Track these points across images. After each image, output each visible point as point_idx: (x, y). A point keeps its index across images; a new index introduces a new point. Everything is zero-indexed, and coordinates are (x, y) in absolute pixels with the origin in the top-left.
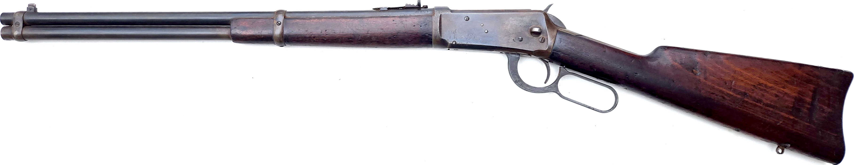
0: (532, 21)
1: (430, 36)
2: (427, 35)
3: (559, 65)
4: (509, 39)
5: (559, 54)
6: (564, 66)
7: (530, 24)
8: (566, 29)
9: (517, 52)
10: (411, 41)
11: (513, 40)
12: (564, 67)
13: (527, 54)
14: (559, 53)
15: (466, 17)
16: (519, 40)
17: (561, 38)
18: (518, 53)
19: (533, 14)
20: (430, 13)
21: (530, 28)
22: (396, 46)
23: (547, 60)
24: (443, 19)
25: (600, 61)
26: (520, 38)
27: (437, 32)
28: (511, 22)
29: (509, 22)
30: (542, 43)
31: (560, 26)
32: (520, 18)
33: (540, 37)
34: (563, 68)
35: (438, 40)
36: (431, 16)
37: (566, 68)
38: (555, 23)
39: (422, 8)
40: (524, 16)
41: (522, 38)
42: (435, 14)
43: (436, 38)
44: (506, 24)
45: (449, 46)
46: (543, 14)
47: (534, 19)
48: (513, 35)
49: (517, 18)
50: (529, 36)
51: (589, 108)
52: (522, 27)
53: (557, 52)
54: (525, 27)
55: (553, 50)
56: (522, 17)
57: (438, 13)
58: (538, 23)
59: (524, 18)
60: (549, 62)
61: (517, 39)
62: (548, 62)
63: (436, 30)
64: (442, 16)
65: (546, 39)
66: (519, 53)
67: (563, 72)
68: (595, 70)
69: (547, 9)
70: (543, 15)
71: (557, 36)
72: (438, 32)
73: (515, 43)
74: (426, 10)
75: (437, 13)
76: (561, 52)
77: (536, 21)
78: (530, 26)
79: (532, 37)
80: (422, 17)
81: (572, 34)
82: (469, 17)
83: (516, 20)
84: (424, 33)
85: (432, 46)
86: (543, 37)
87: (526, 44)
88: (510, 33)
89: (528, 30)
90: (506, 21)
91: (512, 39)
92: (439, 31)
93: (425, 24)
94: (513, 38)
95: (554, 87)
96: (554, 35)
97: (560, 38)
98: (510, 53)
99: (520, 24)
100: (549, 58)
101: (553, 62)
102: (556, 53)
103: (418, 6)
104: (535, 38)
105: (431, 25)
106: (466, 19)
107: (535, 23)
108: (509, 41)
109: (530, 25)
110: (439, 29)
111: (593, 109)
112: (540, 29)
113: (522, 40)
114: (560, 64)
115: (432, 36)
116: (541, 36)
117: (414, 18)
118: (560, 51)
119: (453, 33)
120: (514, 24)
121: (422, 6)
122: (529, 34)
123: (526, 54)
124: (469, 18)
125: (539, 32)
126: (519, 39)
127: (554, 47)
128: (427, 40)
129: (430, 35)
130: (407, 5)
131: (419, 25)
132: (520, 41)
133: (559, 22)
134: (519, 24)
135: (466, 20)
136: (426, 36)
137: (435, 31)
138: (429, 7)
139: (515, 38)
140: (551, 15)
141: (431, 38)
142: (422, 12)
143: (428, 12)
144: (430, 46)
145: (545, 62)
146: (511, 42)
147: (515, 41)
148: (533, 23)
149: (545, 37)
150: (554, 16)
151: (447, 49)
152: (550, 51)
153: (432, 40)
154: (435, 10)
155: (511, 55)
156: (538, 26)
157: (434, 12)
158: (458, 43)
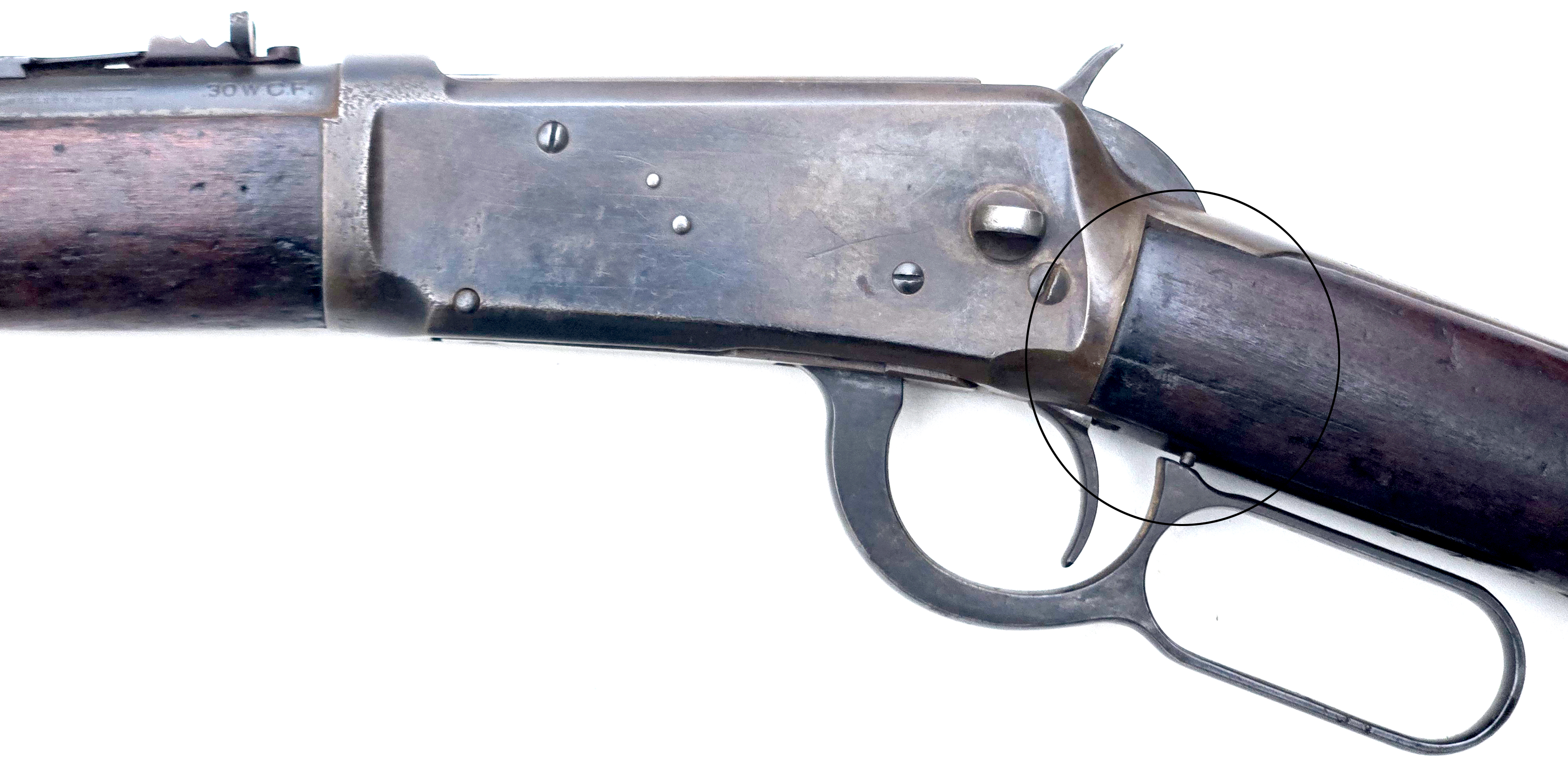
0: (986, 155)
1: (306, 255)
2: (287, 245)
3: (1152, 444)
4: (833, 275)
5: (1158, 377)
6: (1189, 455)
7: (971, 177)
8: (1202, 214)
9: (883, 364)
10: (179, 286)
11: (862, 281)
12: (1186, 461)
13: (954, 379)
14: (1157, 372)
15: (549, 128)
16: (898, 282)
17: (1167, 275)
18: (889, 368)
19: (996, 114)
20: (308, 102)
21: (972, 201)
22: (79, 315)
23: (1081, 415)
24: (388, 135)
25: (1415, 427)
26: (908, 269)
27: (354, 228)
28: (845, 164)
29: (833, 160)
30: (1047, 303)
31: (1165, 192)
32: (905, 139)
33: (1033, 265)
34: (1182, 463)
35: (361, 284)
36: (316, 119)
37: (1197, 467)
38: (1134, 173)
39: (263, 62)
40: (931, 127)
41: (919, 275)
42: (341, 110)
43: (345, 271)
44: (813, 172)
45: (433, 319)
46: (1056, 110)
47: (1000, 144)
48: (863, 248)
49: (887, 135)
50: (965, 258)
51: (1344, 720)
52: (917, 193)
53: (1145, 362)
54: (936, 194)
55: (1116, 348)
56: (919, 127)
57: (361, 101)
58: (1020, 168)
59: (934, 139)
60: (1094, 422)
61: (887, 276)
62: (1085, 430)
63: (344, 216)
64: (386, 122)
65: (1074, 281)
66: (899, 369)
67: (1178, 493)
68: (1385, 483)
69: (1084, 81)
70: (1057, 118)
71: (1143, 260)
72: (358, 229)
73: (871, 301)
74: (284, 80)
75: (355, 103)
76: (1167, 367)
77: (1010, 159)
78: (974, 191)
79: (984, 261)
80: (256, 128)
81: (1239, 247)
82: (569, 126)
83: (882, 148)
84: (268, 233)
85: (322, 319)
86: (1055, 266)
87: (946, 307)
88: (844, 233)
89: (957, 218)
90: (814, 154)
91: (854, 278)
92: (365, 222)
93: (275, 170)
94: (858, 273)
95: (1122, 590)
96: (1125, 252)
97: (1165, 269)
98: (843, 370)
99: (907, 178)
100: (1091, 402)
101: (1115, 428)
102: (1134, 372)
103: (232, 54)
104: (1003, 269)
105: (315, 180)
106: (545, 139)
107: (1003, 172)
108: (834, 291)
109: (969, 186)
110: (364, 207)
111: (1367, 729)
112: (1035, 215)
113: (922, 283)
114: (1163, 441)
115: (318, 251)
116: (1043, 257)
117: (201, 135)
118: (1160, 360)
119: (462, 233)
120: (863, 174)
121: (261, 52)
122: (962, 241)
123: (943, 377)
124: (565, 137)
125: (1028, 234)
126: (902, 276)
127: (1122, 327)
128: (286, 279)
129: (307, 250)
130: (157, 43)
131: (231, 178)
132: (908, 289)
133: (1159, 167)
134: (897, 174)
135: (548, 149)
136: (276, 253)
137: (338, 221)
138: (309, 61)
139: (876, 269)
140: (1109, 117)
141: (312, 266)
142: (262, 92)
143: (294, 93)
144: (307, 319)
145: (1072, 430)
146: (849, 299)
147: (875, 290)
148: (988, 169)
149: (1068, 265)
150: (1126, 128)
151: (428, 337)
152: (1097, 360)
153: (318, 278)
154: (343, 85)
155: (848, 385)
156: (1020, 189)
157: (341, 99)
158: (489, 302)
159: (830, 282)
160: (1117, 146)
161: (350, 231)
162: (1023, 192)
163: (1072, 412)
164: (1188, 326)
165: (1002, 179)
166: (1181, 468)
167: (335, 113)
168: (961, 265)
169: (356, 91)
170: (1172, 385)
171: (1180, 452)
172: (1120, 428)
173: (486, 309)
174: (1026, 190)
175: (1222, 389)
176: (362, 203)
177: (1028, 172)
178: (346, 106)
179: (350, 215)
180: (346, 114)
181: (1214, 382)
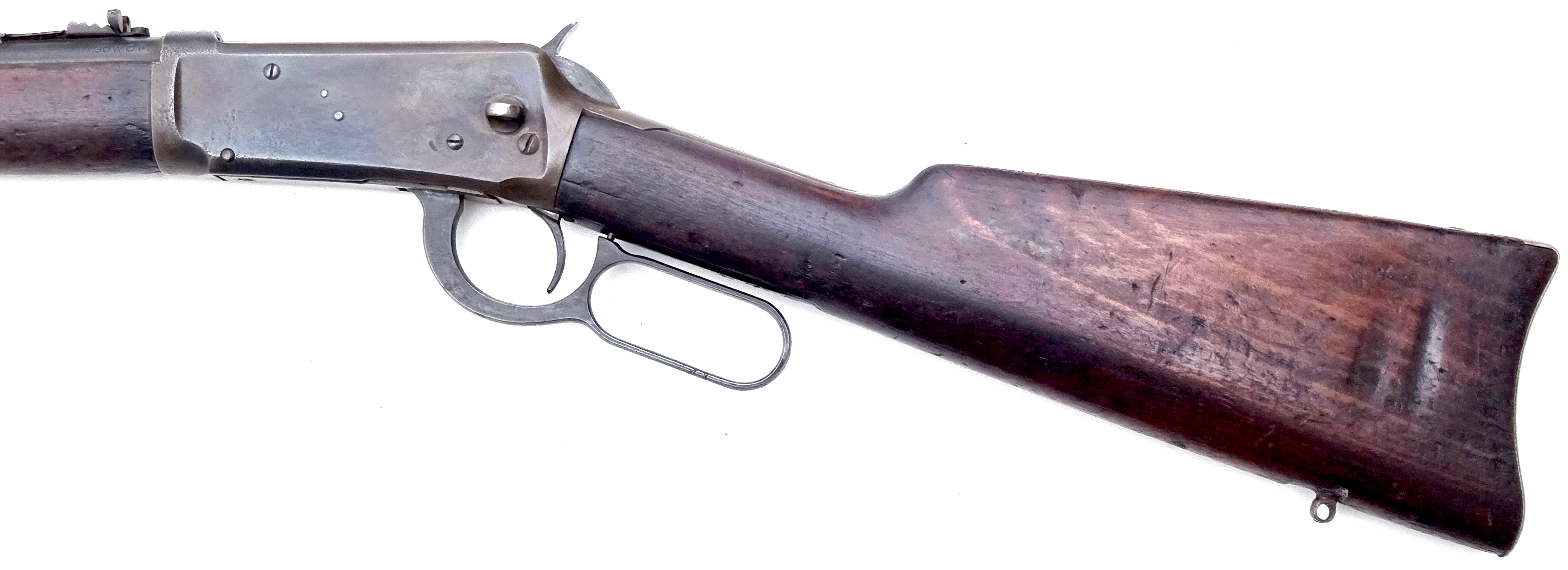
1: (144, 132)
2: (135, 128)
3: (597, 230)
4: (415, 140)
6: (611, 234)
7: (488, 90)
8: (615, 109)
9: (446, 186)
10: (78, 149)
11: (431, 144)
12: (610, 237)
13: (482, 194)
14: (585, 189)
15: (269, 67)
16: (450, 145)
17: (590, 139)
18: (449, 189)
19: (500, 58)
20: (145, 54)
21: (487, 102)
22: (28, 165)
23: (553, 214)
24: (185, 71)
25: (720, 216)
26: (457, 138)
27: (167, 118)
28: (423, 84)
29: (417, 82)
30: (527, 154)
31: (599, 99)
32: (452, 72)
33: (520, 135)
34: (608, 239)
35: (173, 148)
36: (149, 63)
37: (616, 240)
38: (582, 89)
39: (130, 36)
40: (467, 65)
41: (461, 140)
42: (161, 58)
43: (165, 141)
44: (406, 89)
45: (212, 165)
46: (538, 56)
47: (502, 74)
48: (432, 127)
49: (444, 70)
50: (484, 132)
51: (693, 371)
52: (456, 100)
53: (578, 184)
54: (468, 99)
55: (564, 177)
56: (459, 66)
57: (171, 53)
58: (511, 85)
59: (470, 71)
60: (561, 217)
61: (444, 141)
62: (555, 220)
63: (162, 112)
64: (184, 65)
65: (541, 142)
66: (462, 190)
67: (605, 254)
68: (707, 246)
69: (557, 41)
70: (539, 60)
71: (578, 132)
72: (170, 118)
73: (437, 153)
74: (139, 44)
75: (169, 54)
76: (591, 186)
77: (508, 81)
78: (482, 96)
79: (494, 133)
80: (117, 67)
81: (635, 126)
82: (280, 66)
83: (441, 76)
84: (123, 122)
85: (156, 167)
86: (532, 135)
87: (473, 157)
88: (421, 120)
89: (477, 110)
90: (406, 79)
91: (427, 142)
92: (174, 118)
93: (126, 89)
94: (429, 140)
95: (576, 304)
96: (568, 128)
97: (591, 135)
98: (429, 190)
99: (455, 91)
100: (557, 206)
101: (572, 220)
102: (574, 190)
103: (111, 31)
104: (504, 137)
105: (146, 94)
106: (268, 74)
107: (504, 87)
108: (417, 149)
109: (488, 95)
110: (172, 108)
111: (705, 376)
113: (461, 145)
114: (599, 227)
115: (151, 132)
116: (526, 130)
117: (89, 71)
118: (586, 182)
119: (225, 121)
120: (433, 89)
121: (129, 31)
122: (483, 123)
123: (476, 193)
124: (278, 72)
125: (512, 117)
126: (452, 142)
127: (566, 169)
128: (135, 146)
129: (144, 130)
130: (72, 26)
131: (103, 93)
132: (453, 149)
133: (595, 86)
134: (450, 89)
135: (270, 78)
136: (128, 131)
137: (159, 115)
138: (154, 34)
139: (438, 138)
140: (569, 60)
141: (146, 138)
142: (124, 51)
143: (139, 50)
144: (149, 167)
145: (547, 220)
146: (424, 153)
147: (438, 149)
148: (497, 86)
149: (539, 135)
150: (577, 65)
151: (211, 175)
152: (554, 183)
153: (150, 144)
154: (163, 46)
155: (431, 198)
156: (514, 96)
157: (161, 52)
158: (239, 156)
159: (415, 144)
160: (573, 75)
161: (166, 120)
162: (515, 98)
163: (548, 212)
164: (601, 165)
165: (505, 91)
166: (607, 241)
167: (158, 60)
168: (482, 135)
169: (169, 49)
170: (593, 195)
171: (607, 234)
172: (576, 221)
173: (237, 159)
174: (518, 97)
175: (620, 197)
176: (171, 105)
177: (518, 87)
178: (163, 56)
179: (165, 111)
180: (163, 60)
181: (614, 195)
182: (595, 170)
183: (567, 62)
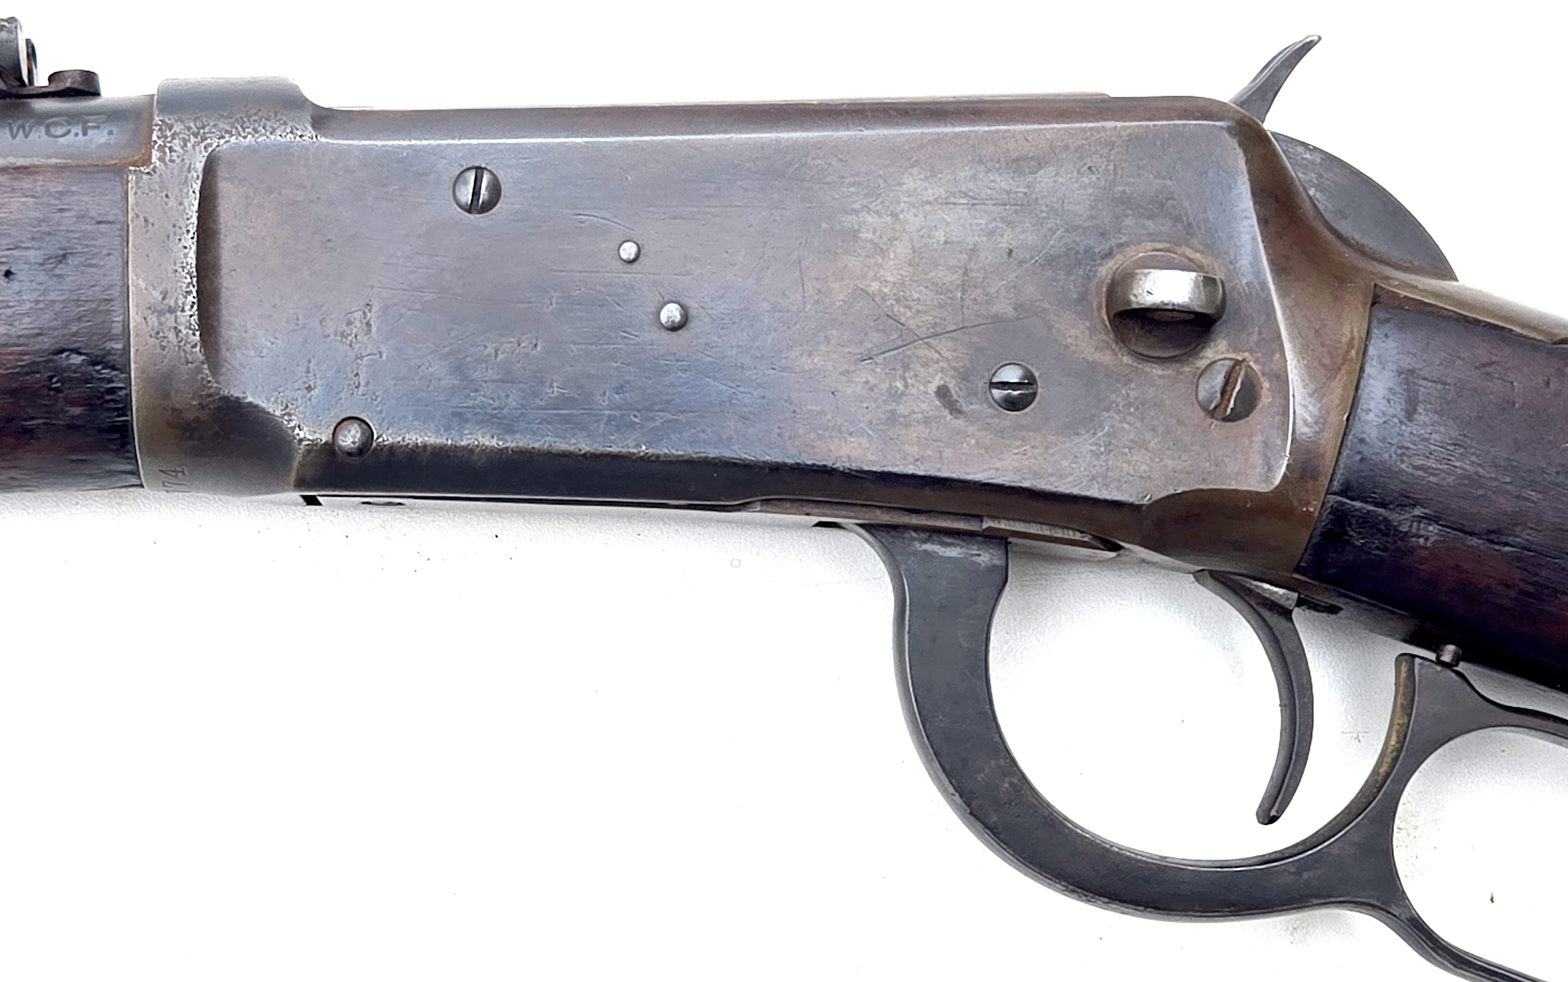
0: (1126, 201)
1: (107, 375)
2: (77, 359)
3: (1391, 636)
4: (899, 385)
5: (1404, 528)
6: (1450, 649)
8: (1455, 283)
9: (979, 518)
11: (943, 393)
12: (1447, 658)
13: (1087, 538)
14: (1402, 520)
15: (471, 176)
16: (997, 393)
17: (1412, 372)
18: (987, 524)
20: (106, 145)
21: (1106, 270)
23: (1281, 591)
24: (224, 187)
26: (1012, 375)
27: (178, 332)
28: (913, 220)
29: (895, 216)
30: (1226, 419)
31: (1395, 254)
32: (1002, 182)
33: (1202, 364)
34: (1439, 662)
35: (190, 416)
36: (118, 171)
37: (1462, 667)
38: (1346, 227)
39: (44, 95)
40: (1041, 162)
41: (1029, 381)
42: (155, 155)
43: (167, 396)
44: (866, 235)
45: (301, 465)
46: (1229, 130)
47: (1145, 184)
48: (944, 346)
49: (974, 177)
50: (1097, 356)
52: (1021, 263)
53: (1383, 505)
54: (1050, 261)
55: (1336, 486)
56: (1023, 163)
57: (185, 142)
58: (1177, 219)
59: (1045, 179)
60: (1300, 603)
61: (981, 384)
62: (1286, 614)
63: (161, 313)
64: (222, 172)
65: (1265, 383)
66: (1003, 525)
67: (1437, 709)
69: (1266, 91)
70: (1234, 143)
71: (1371, 351)
73: (959, 423)
74: (73, 118)
75: (177, 144)
76: (1418, 511)
77: (1161, 205)
78: (1109, 255)
79: (1127, 359)
80: (26, 183)
81: (1518, 330)
82: (497, 173)
83: (965, 195)
84: (47, 343)
85: (136, 473)
86: (1237, 363)
87: (1070, 429)
88: (912, 324)
89: (1083, 297)
90: (867, 208)
91: (932, 388)
92: (194, 320)
93: (52, 247)
94: (937, 382)
95: (1359, 859)
96: (1344, 340)
97: (1408, 362)
98: (917, 529)
99: (1007, 239)
100: (1297, 570)
101: (1333, 610)
102: (1366, 522)
104: (1157, 371)
105: (115, 261)
106: (466, 195)
107: (1153, 226)
108: (902, 410)
109: (1101, 247)
110: (190, 299)
112: (1209, 282)
113: (1034, 395)
114: (1404, 627)
115: (125, 368)
116: (1217, 350)
118: (1406, 501)
119: (344, 335)
120: (940, 235)
121: (41, 80)
122: (1092, 330)
123: (1070, 535)
124: (496, 190)
125: (1198, 310)
126: (1004, 385)
127: (1345, 453)
128: (77, 411)
129: (107, 365)
132: (1012, 405)
134: (990, 234)
135: (469, 209)
136: (58, 371)
137: (153, 320)
138: (112, 90)
139: (964, 376)
140: (1305, 145)
141: (112, 391)
142: (38, 135)
143: (85, 134)
144: (113, 474)
145: (1266, 614)
146: (927, 421)
147: (965, 408)
148: (1129, 222)
149: (1256, 362)
150: (1332, 161)
151: (296, 496)
152: (1308, 503)
153: (125, 409)
154: (157, 119)
155: (926, 552)
156: (1179, 250)
157: (154, 138)
158: (386, 437)
159: (897, 396)
160: (1318, 187)
161: (172, 336)
162: (1184, 255)
163: (1266, 586)
164: (1449, 447)
165: (1152, 237)
166: (1438, 668)
167: (147, 161)
168: (1093, 366)
169: (177, 128)
170: (1427, 539)
171: (1435, 646)
172: (1340, 609)
173: (381, 448)
174: (1188, 252)
175: (1506, 544)
176: (191, 292)
177: (1190, 224)
178: (161, 148)
179: (172, 311)
180: (161, 159)
181: (1493, 535)
182: (1431, 463)
183: (1300, 149)
